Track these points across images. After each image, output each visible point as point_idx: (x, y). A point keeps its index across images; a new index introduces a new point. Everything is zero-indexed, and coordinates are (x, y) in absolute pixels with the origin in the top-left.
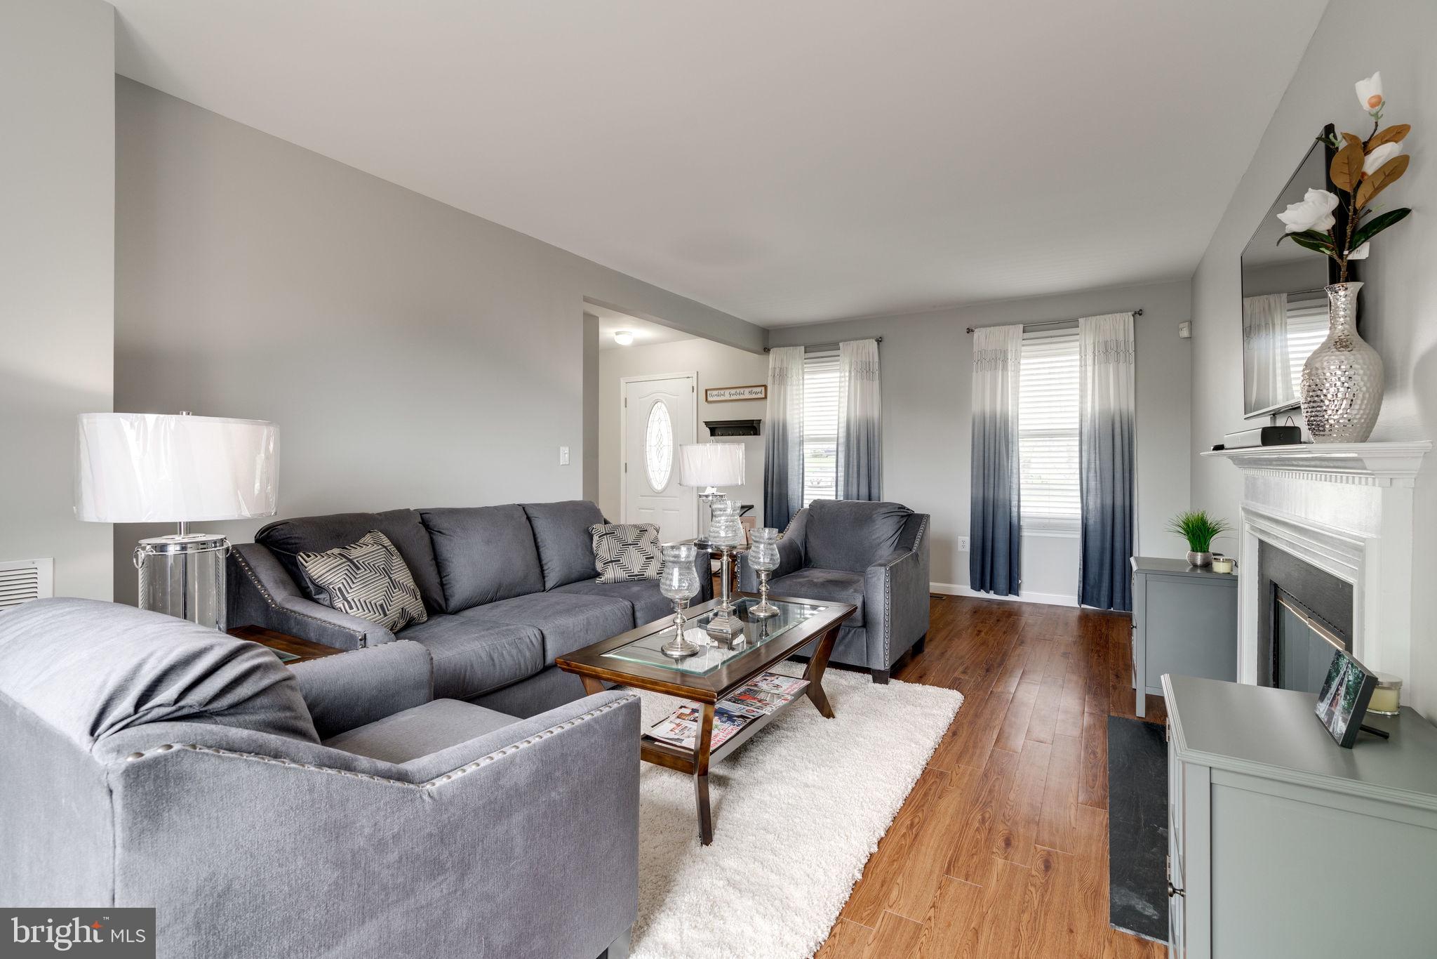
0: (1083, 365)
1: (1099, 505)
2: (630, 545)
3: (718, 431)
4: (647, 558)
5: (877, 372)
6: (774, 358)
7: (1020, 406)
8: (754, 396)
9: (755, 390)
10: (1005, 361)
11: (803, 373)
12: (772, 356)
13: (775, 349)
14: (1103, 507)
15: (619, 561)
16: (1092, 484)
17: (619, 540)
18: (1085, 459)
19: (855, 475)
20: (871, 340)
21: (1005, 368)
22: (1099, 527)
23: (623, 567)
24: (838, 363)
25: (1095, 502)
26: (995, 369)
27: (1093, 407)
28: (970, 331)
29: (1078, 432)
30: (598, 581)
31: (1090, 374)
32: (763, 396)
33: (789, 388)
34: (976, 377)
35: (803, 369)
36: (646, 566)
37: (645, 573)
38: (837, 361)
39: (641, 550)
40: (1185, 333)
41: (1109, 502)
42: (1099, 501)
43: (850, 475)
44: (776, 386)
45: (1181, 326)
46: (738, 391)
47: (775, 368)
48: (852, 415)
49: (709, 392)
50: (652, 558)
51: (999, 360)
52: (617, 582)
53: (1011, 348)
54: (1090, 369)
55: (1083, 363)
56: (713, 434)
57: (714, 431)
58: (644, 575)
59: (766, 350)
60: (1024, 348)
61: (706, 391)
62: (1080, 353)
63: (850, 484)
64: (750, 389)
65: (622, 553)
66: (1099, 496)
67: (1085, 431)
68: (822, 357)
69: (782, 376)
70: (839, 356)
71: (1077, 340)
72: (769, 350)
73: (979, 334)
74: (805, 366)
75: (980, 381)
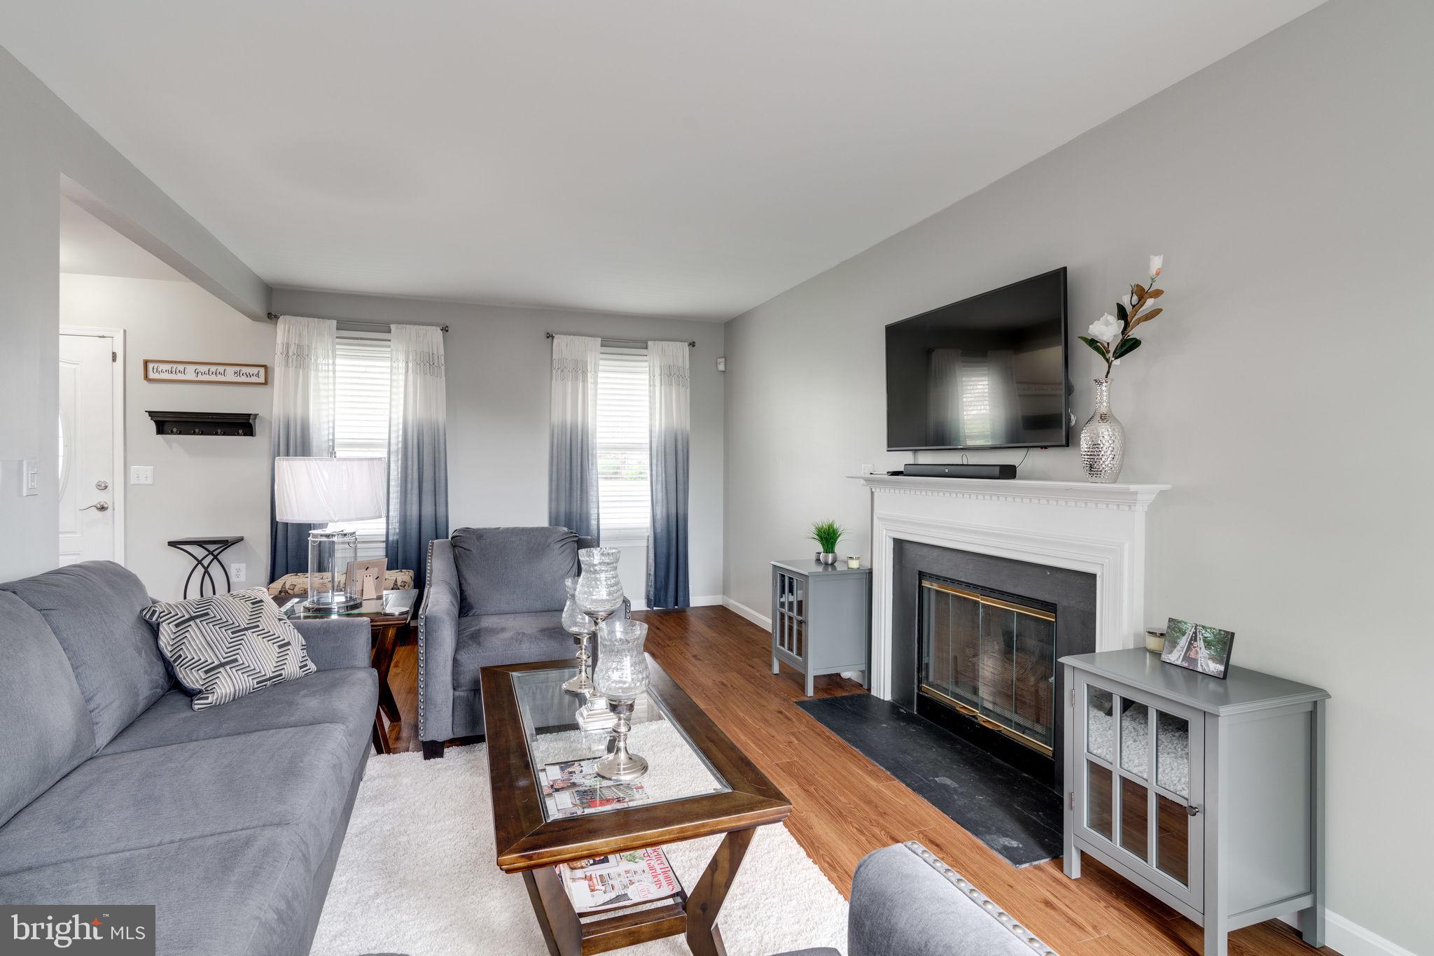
0: (652, 384)
1: (665, 515)
2: (246, 629)
3: (167, 427)
4: (280, 647)
5: (443, 368)
6: (284, 330)
7: (598, 418)
8: (243, 379)
9: (245, 370)
10: (585, 373)
11: (334, 357)
12: (283, 324)
13: (288, 317)
14: (668, 516)
15: (236, 660)
16: (660, 495)
17: (224, 625)
18: (654, 473)
19: (416, 491)
20: (434, 328)
21: (585, 380)
22: (665, 535)
23: (245, 670)
24: (389, 349)
25: (662, 512)
26: (577, 380)
27: (660, 425)
28: (550, 336)
29: (648, 446)
30: (198, 704)
31: (657, 394)
32: (262, 380)
33: (312, 374)
34: (557, 386)
35: (334, 351)
36: (282, 658)
37: (283, 672)
38: (389, 347)
39: (267, 635)
40: (721, 367)
41: (673, 511)
42: (664, 511)
43: (409, 491)
44: (291, 371)
45: (719, 360)
46: (213, 369)
47: (288, 346)
48: (410, 418)
49: (150, 366)
50: (289, 644)
51: (579, 371)
52: (237, 700)
53: (590, 359)
54: (658, 389)
55: (652, 383)
56: (160, 431)
57: (163, 426)
58: (281, 675)
59: (272, 317)
60: (601, 362)
61: (146, 363)
62: (650, 373)
63: (408, 502)
64: (238, 369)
65: (236, 646)
66: (664, 506)
67: (654, 446)
68: (361, 339)
69: (300, 357)
70: (390, 341)
71: (646, 361)
72: (277, 317)
73: (559, 341)
74: (337, 347)
75: (561, 389)
